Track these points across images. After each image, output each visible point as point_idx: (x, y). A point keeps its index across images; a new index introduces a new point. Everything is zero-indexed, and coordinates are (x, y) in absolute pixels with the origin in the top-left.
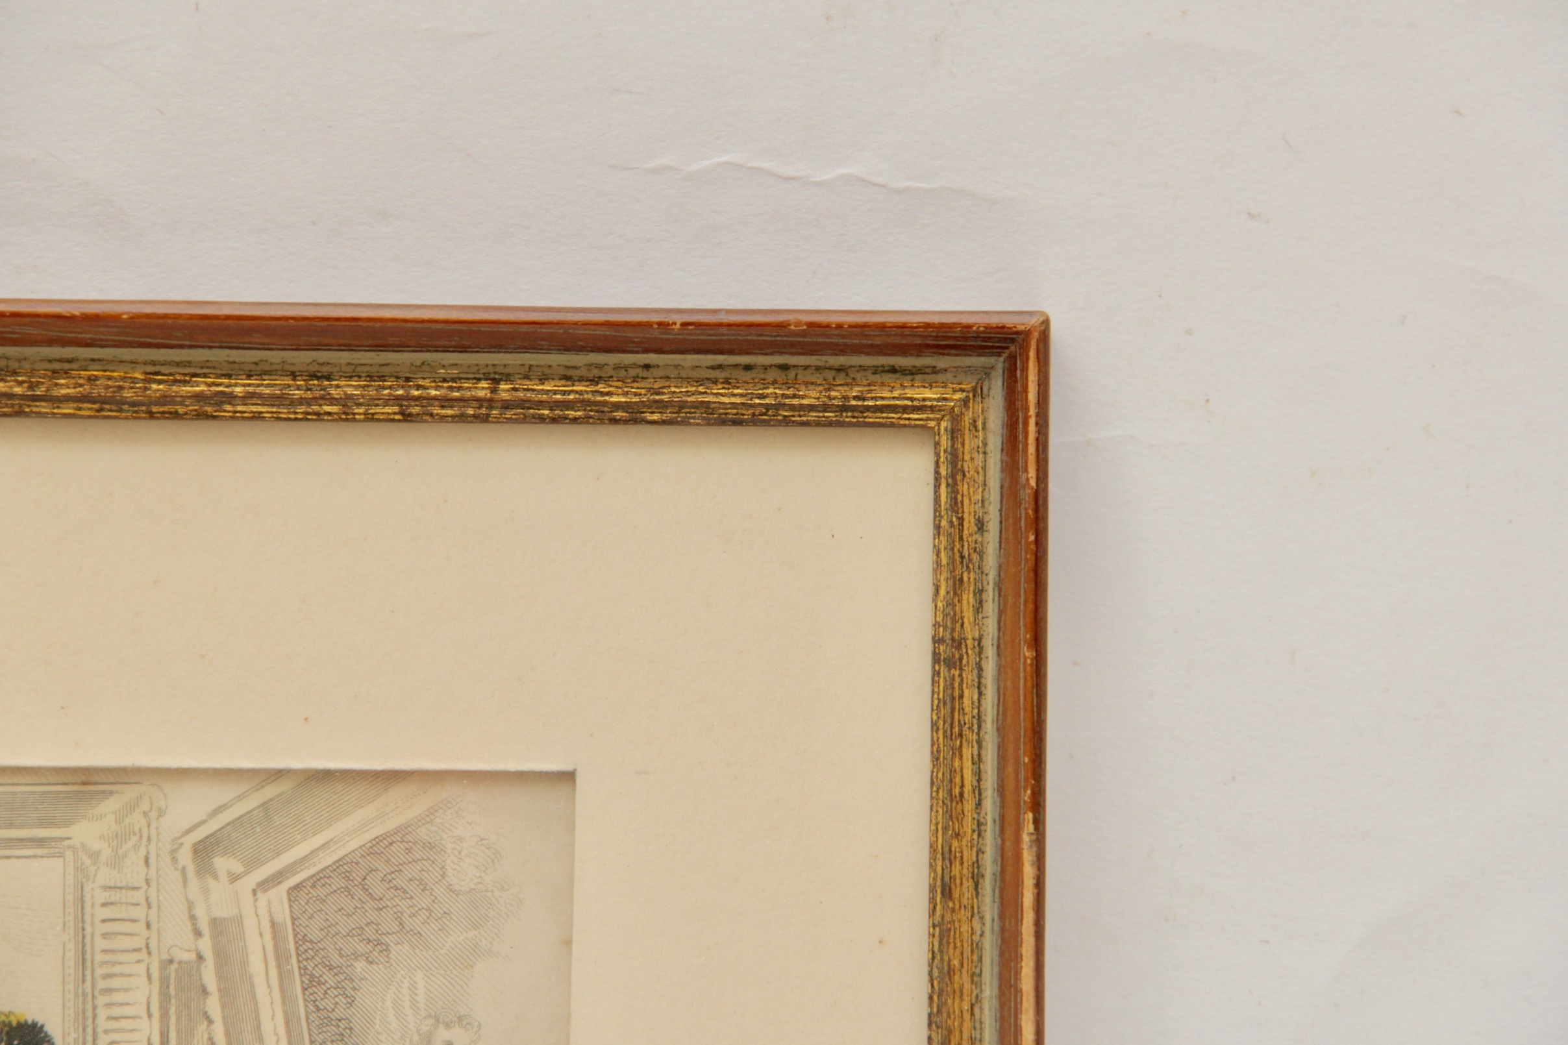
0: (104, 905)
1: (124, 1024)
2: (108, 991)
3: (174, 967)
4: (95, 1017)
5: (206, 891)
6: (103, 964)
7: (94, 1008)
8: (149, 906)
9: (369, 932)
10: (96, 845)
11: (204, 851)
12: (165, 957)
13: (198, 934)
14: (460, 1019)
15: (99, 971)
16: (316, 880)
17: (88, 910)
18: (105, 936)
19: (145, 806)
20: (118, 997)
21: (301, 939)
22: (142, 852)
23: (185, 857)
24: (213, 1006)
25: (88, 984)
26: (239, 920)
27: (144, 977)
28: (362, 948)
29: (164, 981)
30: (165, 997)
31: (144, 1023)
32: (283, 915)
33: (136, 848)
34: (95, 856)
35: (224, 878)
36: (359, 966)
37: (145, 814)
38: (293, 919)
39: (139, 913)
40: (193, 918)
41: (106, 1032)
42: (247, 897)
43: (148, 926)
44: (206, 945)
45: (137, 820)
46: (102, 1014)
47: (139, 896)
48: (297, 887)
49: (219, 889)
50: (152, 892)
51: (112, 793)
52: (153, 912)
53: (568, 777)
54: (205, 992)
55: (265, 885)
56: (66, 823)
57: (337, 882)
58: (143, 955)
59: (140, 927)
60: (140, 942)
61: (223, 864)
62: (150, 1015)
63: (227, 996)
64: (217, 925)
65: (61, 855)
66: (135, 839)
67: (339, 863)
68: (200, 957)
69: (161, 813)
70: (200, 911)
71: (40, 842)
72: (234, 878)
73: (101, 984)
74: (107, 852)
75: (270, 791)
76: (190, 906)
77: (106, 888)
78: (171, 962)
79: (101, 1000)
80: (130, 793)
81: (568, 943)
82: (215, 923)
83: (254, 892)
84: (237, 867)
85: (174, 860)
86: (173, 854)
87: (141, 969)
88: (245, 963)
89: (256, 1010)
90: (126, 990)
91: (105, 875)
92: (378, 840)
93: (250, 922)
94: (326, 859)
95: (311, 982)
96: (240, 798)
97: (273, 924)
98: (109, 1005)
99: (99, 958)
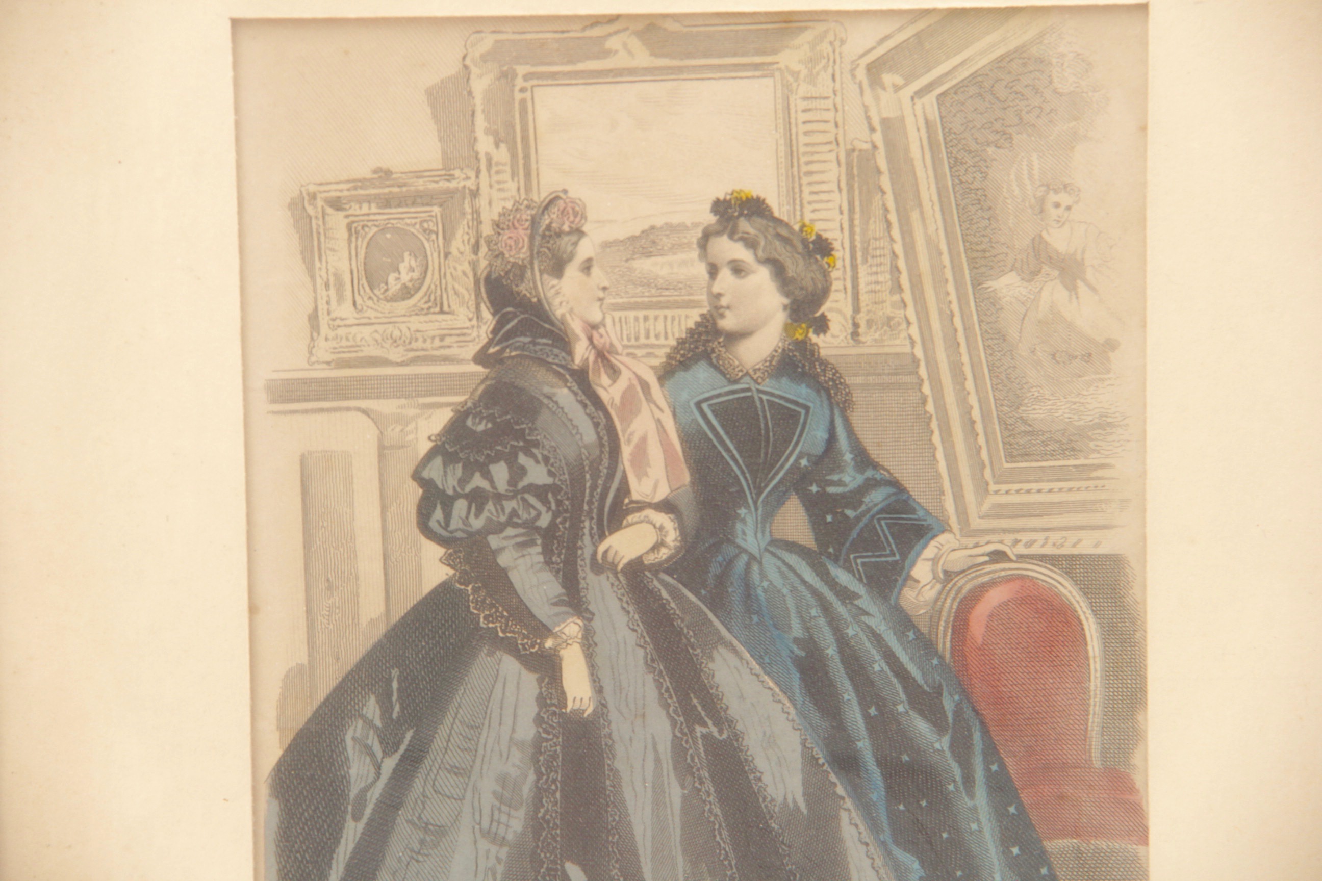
0: (805, 111)
1: (823, 197)
2: (809, 173)
3: (856, 154)
4: (801, 191)
5: (877, 99)
6: (805, 153)
7: (800, 185)
8: (836, 110)
9: (998, 126)
10: (795, 67)
11: (875, 70)
12: (849, 147)
13: (872, 129)
14: (1065, 186)
15: (803, 159)
16: (956, 89)
17: (793, 115)
18: (806, 133)
19: (831, 37)
20: (816, 178)
21: (947, 132)
22: (830, 71)
23: (861, 74)
24: (885, 182)
25: (795, 169)
26: (902, 119)
27: (835, 164)
28: (992, 137)
29: (849, 166)
30: (850, 176)
31: (836, 196)
32: (934, 114)
33: (825, 68)
34: (796, 75)
35: (890, 90)
36: (991, 150)
37: (831, 43)
38: (941, 118)
39: (830, 116)
40: (868, 118)
41: (810, 203)
42: (906, 102)
43: (837, 126)
44: (878, 137)
45: (825, 47)
46: (806, 190)
47: (829, 104)
48: (944, 94)
49: (886, 97)
50: (838, 100)
51: (806, 28)
52: (840, 114)
53: (1143, 8)
54: (879, 172)
55: (920, 93)
56: (774, 52)
57: (973, 90)
58: (834, 146)
59: (830, 127)
60: (830, 137)
61: (888, 78)
62: (840, 190)
63: (895, 173)
64: (886, 123)
65: (772, 76)
66: (824, 61)
67: (974, 75)
68: (875, 147)
69: (843, 42)
70: (873, 113)
71: (757, 66)
72: (897, 88)
73: (804, 169)
74: (804, 72)
75: (921, 25)
76: (866, 109)
77: (805, 99)
78: (853, 150)
79: (805, 180)
80: (820, 27)
81: (1144, 129)
82: (885, 122)
83: (912, 98)
84: (899, 80)
85: (854, 76)
86: (852, 72)
87: (832, 156)
88: (907, 150)
89: (916, 185)
90: (822, 172)
91: (804, 89)
92: (1001, 59)
93: (910, 121)
94: (965, 73)
95: (956, 162)
96: (900, 29)
97: (927, 122)
98: (810, 184)
99: (802, 149)
